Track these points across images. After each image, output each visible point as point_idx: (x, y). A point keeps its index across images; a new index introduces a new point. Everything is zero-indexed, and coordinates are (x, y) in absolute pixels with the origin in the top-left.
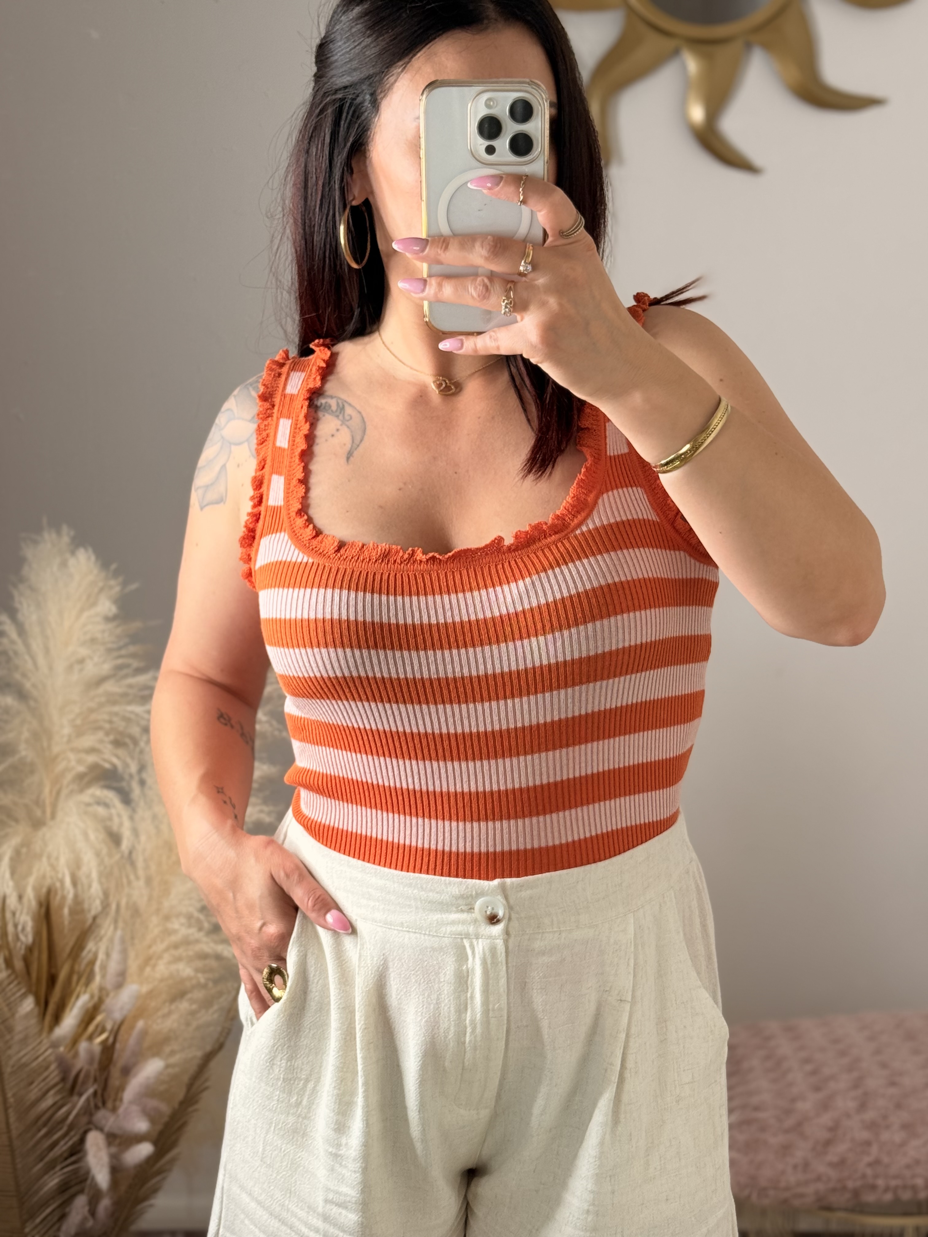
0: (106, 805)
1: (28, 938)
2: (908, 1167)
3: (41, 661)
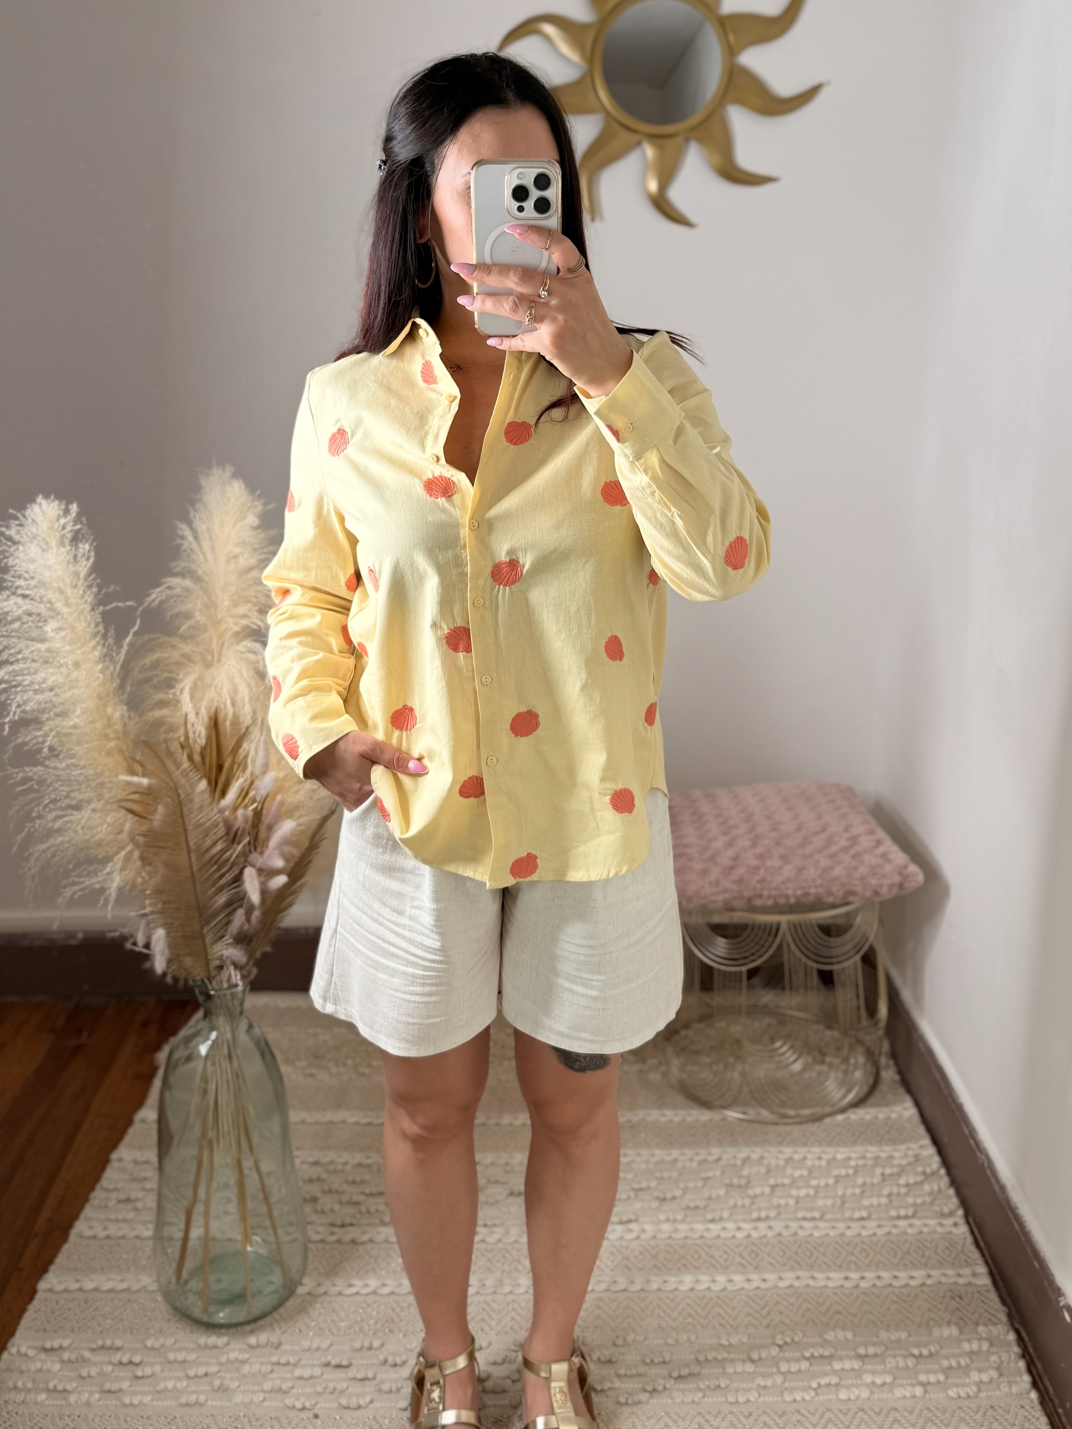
0: (255, 654)
1: (203, 741)
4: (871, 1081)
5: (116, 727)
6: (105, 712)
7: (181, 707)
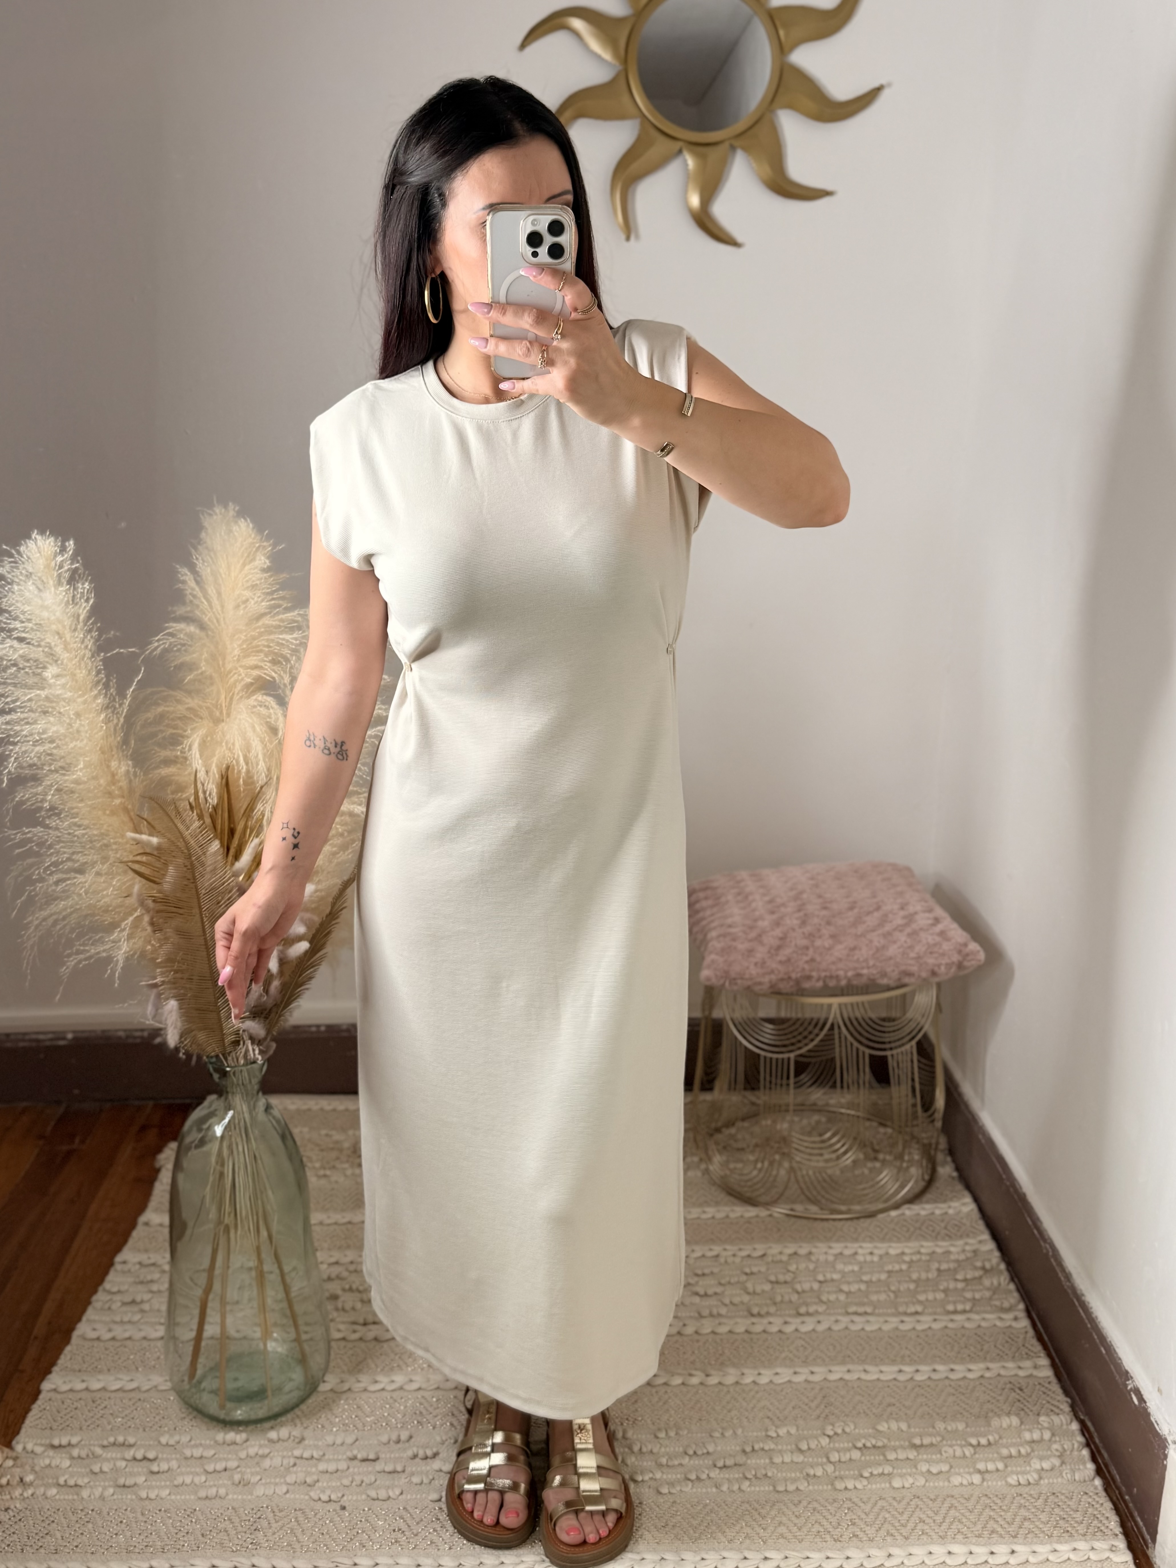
0: (267, 708)
1: (214, 800)
2: (833, 963)
3: (215, 602)
4: (927, 1177)
5: (120, 784)
6: (108, 767)
7: (191, 765)
